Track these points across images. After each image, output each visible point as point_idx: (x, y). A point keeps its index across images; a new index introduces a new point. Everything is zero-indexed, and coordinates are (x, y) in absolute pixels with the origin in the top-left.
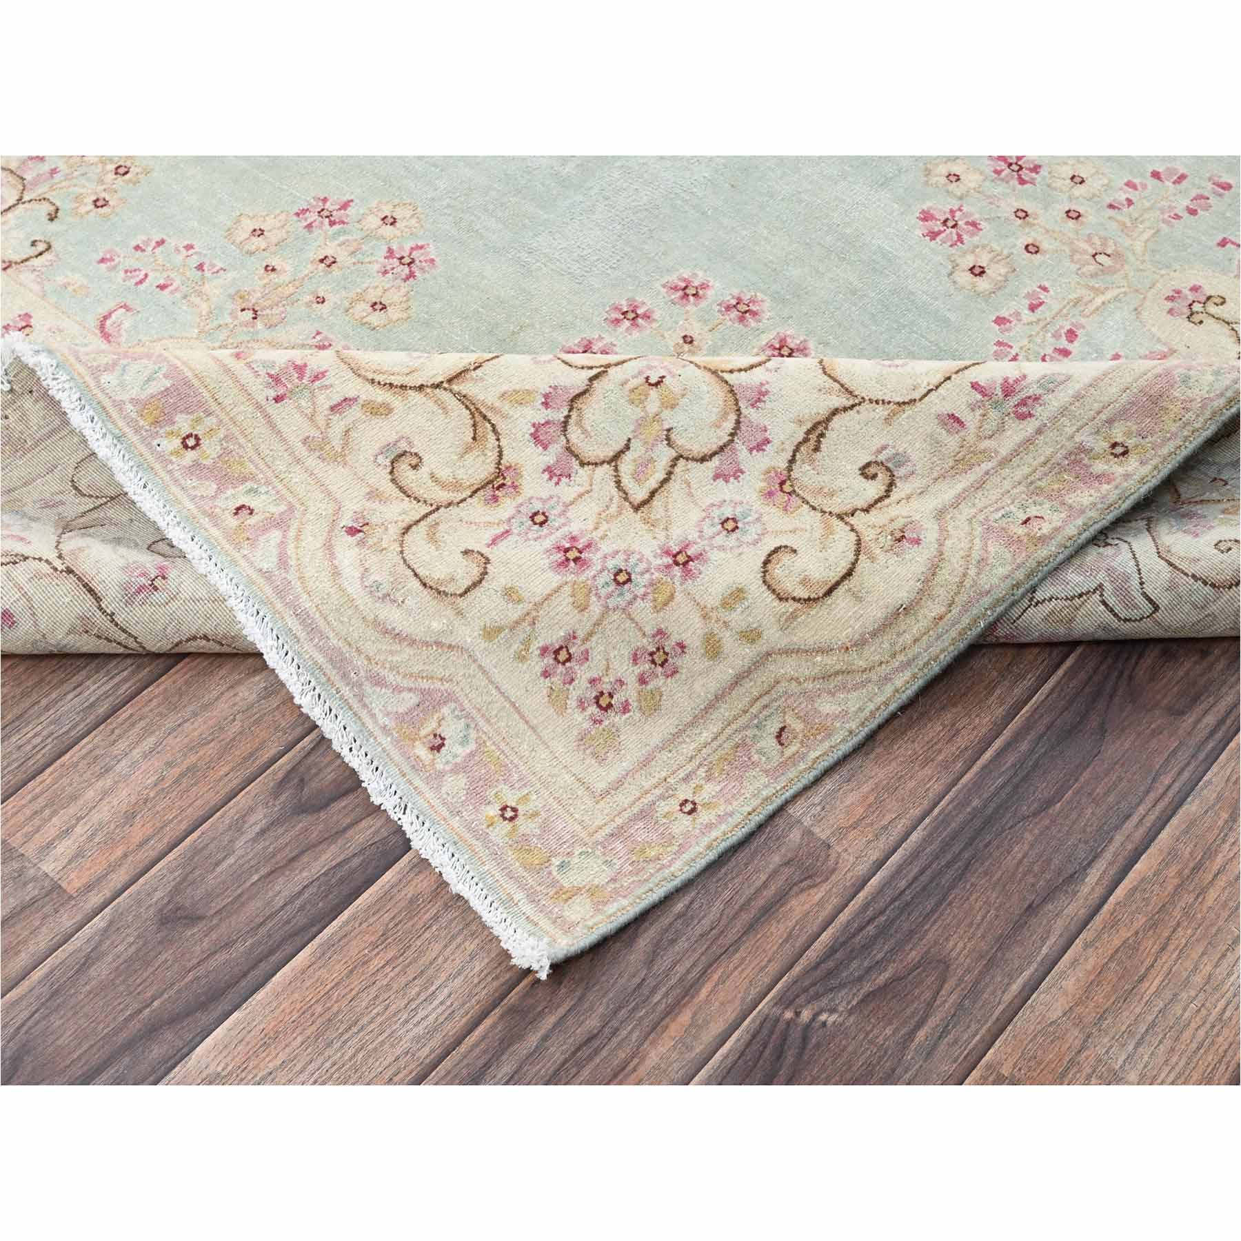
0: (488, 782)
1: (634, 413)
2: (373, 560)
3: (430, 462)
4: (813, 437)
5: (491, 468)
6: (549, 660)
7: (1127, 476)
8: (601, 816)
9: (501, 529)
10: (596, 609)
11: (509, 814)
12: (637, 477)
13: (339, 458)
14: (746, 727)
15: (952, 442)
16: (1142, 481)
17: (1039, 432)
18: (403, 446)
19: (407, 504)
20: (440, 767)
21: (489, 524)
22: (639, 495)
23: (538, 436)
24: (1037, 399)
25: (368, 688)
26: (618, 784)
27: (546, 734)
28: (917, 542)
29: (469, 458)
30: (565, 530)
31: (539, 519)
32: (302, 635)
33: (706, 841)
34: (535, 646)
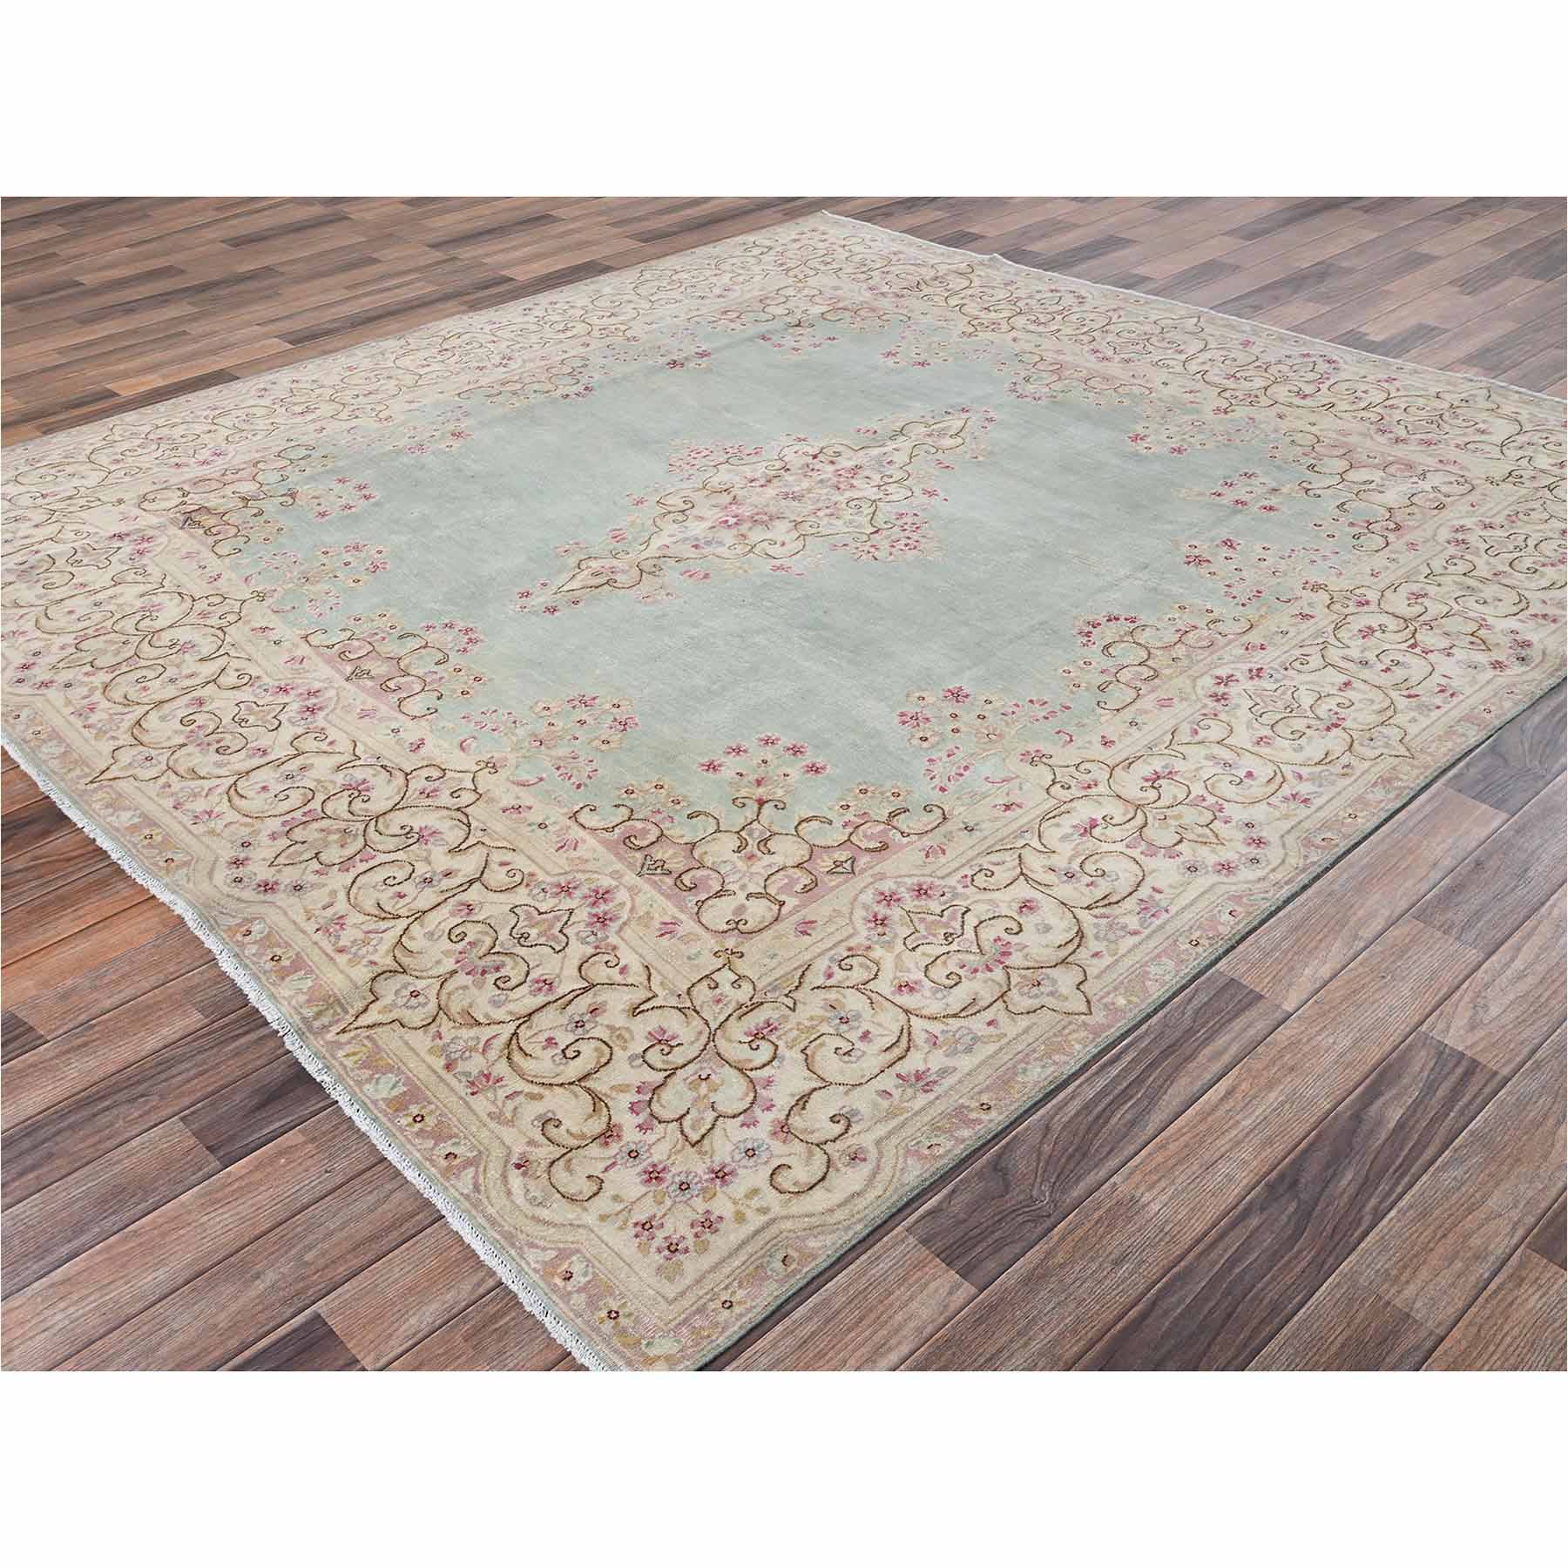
0: (600, 1297)
1: (692, 1095)
2: (532, 1184)
3: (567, 1123)
4: (801, 1103)
5: (604, 1127)
6: (639, 1228)
7: (991, 1121)
8: (673, 1312)
9: (610, 1162)
10: (668, 1203)
11: (613, 1315)
12: (693, 1128)
13: (510, 1123)
14: (763, 1256)
15: (885, 1104)
16: (998, 1124)
17: (937, 1098)
18: (550, 1115)
19: (552, 1148)
20: (569, 1289)
21: (602, 1159)
22: (695, 1137)
23: (633, 1108)
24: (935, 1082)
25: (526, 1249)
26: (683, 1294)
27: (637, 1268)
28: (865, 1160)
29: (591, 1120)
30: (649, 1160)
31: (633, 1155)
32: (487, 1226)
33: (739, 1324)
34: (630, 1224)
